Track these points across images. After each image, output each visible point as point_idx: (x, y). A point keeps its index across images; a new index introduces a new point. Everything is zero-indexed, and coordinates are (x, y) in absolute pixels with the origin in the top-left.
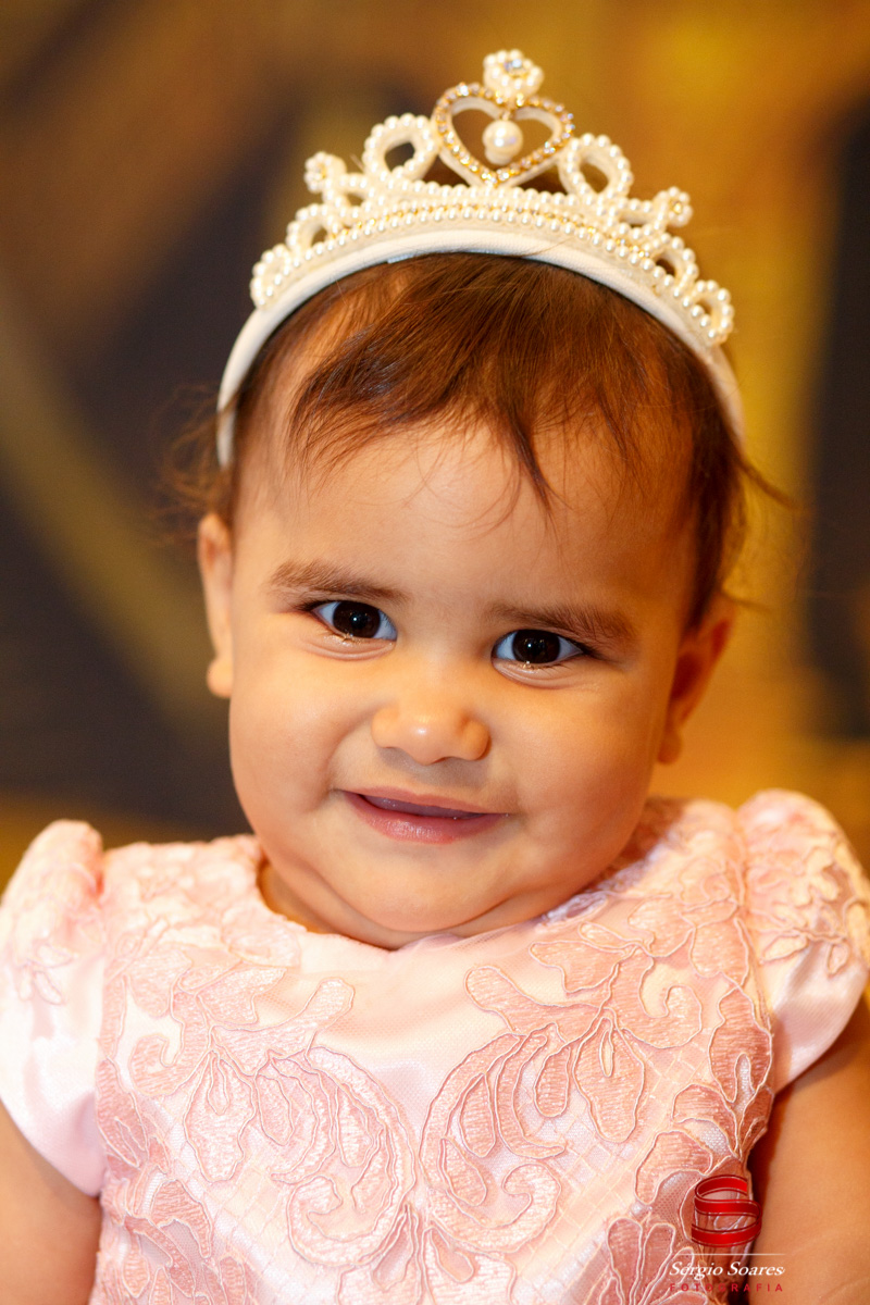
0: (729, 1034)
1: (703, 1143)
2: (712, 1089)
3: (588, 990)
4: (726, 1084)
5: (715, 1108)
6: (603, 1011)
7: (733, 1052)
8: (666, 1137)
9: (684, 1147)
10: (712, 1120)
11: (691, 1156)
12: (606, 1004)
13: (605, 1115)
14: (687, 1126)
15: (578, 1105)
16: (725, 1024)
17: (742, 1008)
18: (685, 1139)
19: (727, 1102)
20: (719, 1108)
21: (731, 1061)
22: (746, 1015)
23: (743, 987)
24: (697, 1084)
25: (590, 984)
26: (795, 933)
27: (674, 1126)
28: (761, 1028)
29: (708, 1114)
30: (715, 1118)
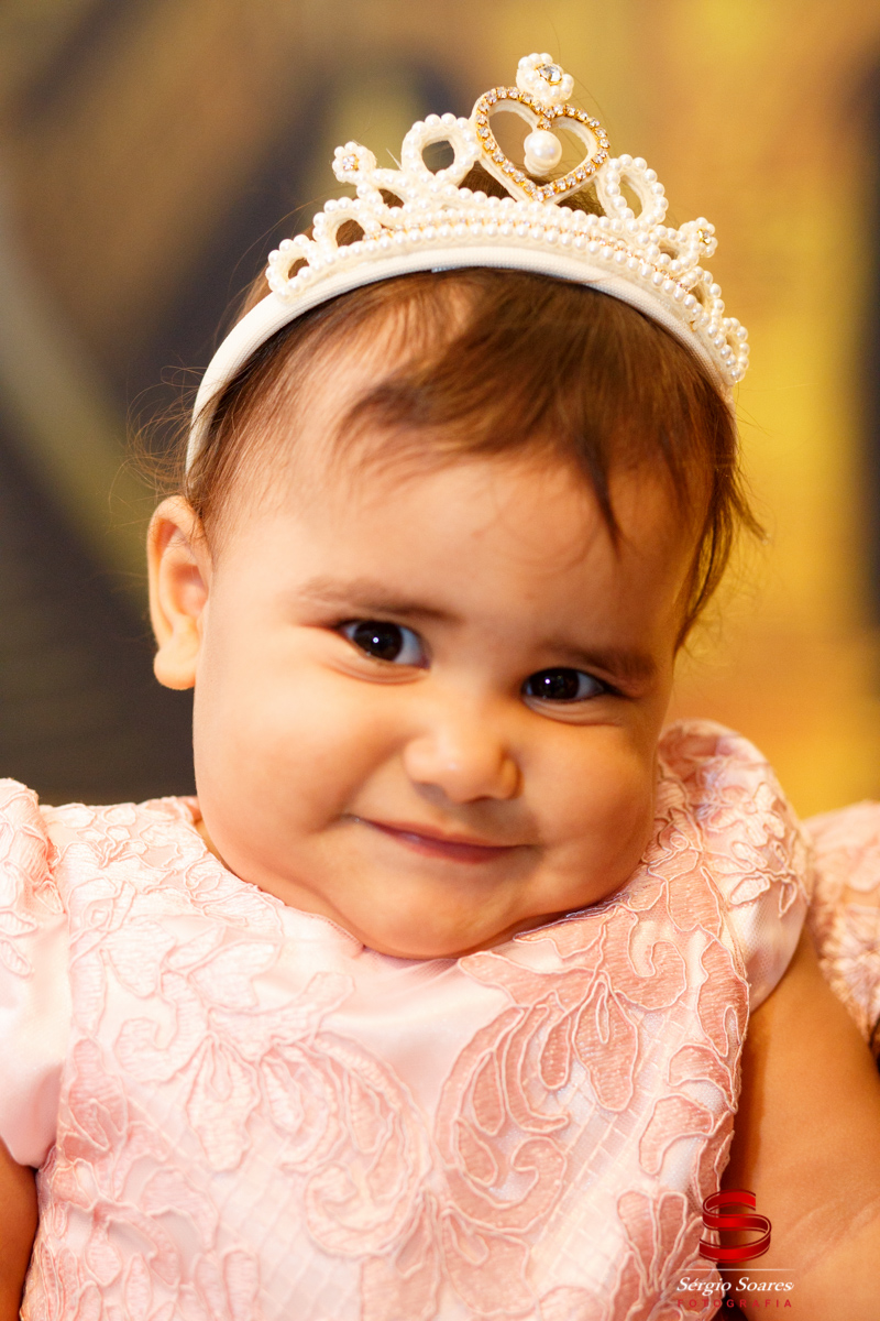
0: (713, 990)
1: (701, 1104)
2: (705, 1047)
3: (582, 953)
4: (718, 1040)
5: (709, 1066)
6: (598, 974)
7: (719, 1008)
8: (664, 1104)
9: (684, 1111)
10: (707, 1078)
11: (691, 1118)
12: (600, 967)
13: (604, 1083)
14: (684, 1089)
15: (580, 1075)
16: (709, 979)
17: (722, 961)
18: (685, 1103)
19: (721, 1058)
20: (713, 1065)
21: (719, 1016)
22: (727, 967)
23: (720, 937)
24: (689, 1044)
25: (583, 947)
26: (758, 874)
27: (672, 1092)
28: (741, 978)
29: (704, 1074)
30: (711, 1076)
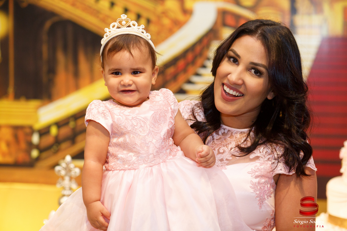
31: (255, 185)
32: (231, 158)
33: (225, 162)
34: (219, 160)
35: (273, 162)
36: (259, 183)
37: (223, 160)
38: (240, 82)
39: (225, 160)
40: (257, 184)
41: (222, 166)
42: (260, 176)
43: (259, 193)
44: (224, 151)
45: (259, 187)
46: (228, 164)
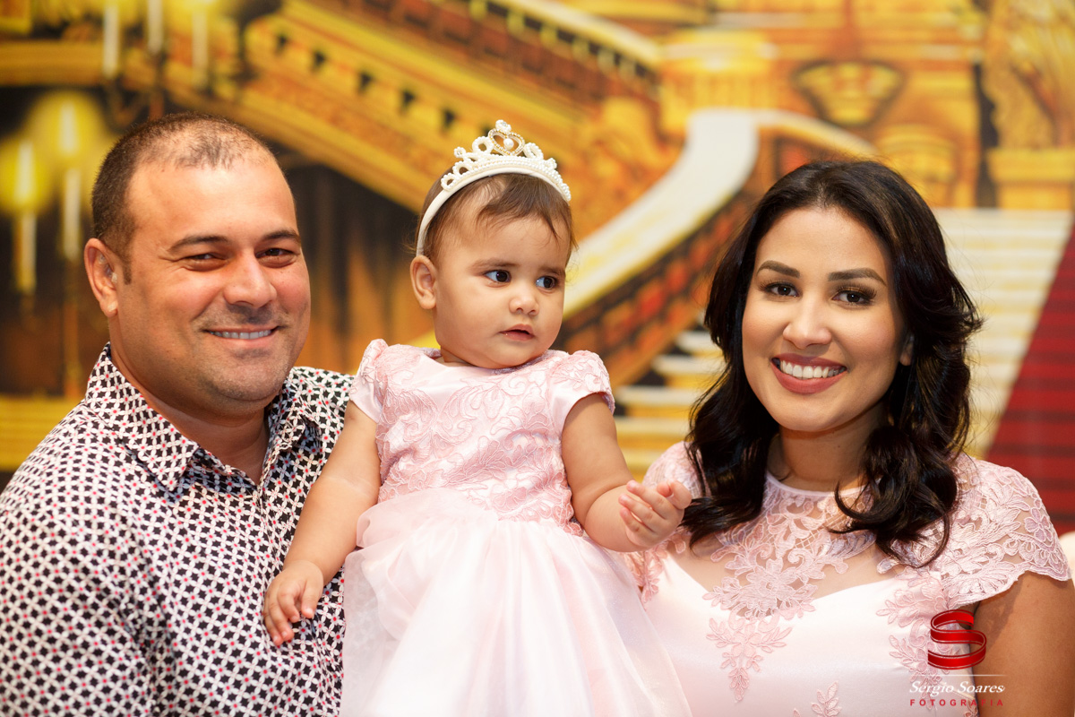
31: (904, 645)
32: (823, 575)
33: (807, 588)
34: (789, 585)
35: (944, 573)
36: (913, 637)
37: (802, 584)
38: (823, 336)
39: (806, 582)
40: (908, 643)
41: (800, 601)
42: (912, 617)
43: (920, 665)
44: (801, 559)
45: (915, 650)
46: (817, 595)
